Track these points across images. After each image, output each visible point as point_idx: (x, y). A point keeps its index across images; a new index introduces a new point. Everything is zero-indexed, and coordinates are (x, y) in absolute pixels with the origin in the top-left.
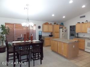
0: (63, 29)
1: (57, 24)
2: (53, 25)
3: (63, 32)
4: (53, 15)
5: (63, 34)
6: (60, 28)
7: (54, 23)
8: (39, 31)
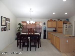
0: (67, 25)
1: (61, 21)
2: (57, 21)
3: (66, 27)
4: (54, 13)
5: (66, 30)
6: (63, 24)
7: (58, 20)
8: (44, 27)
